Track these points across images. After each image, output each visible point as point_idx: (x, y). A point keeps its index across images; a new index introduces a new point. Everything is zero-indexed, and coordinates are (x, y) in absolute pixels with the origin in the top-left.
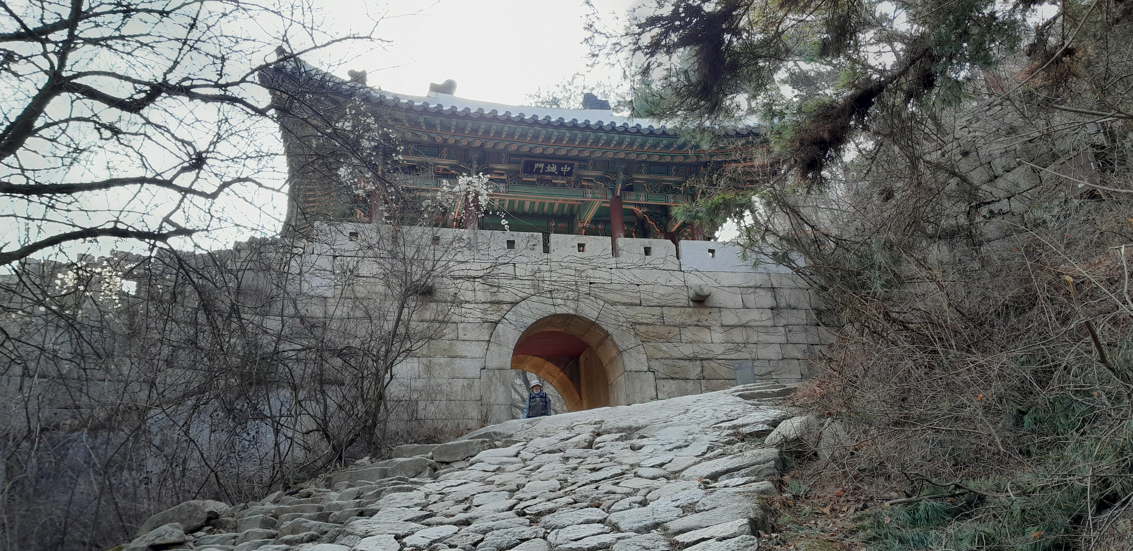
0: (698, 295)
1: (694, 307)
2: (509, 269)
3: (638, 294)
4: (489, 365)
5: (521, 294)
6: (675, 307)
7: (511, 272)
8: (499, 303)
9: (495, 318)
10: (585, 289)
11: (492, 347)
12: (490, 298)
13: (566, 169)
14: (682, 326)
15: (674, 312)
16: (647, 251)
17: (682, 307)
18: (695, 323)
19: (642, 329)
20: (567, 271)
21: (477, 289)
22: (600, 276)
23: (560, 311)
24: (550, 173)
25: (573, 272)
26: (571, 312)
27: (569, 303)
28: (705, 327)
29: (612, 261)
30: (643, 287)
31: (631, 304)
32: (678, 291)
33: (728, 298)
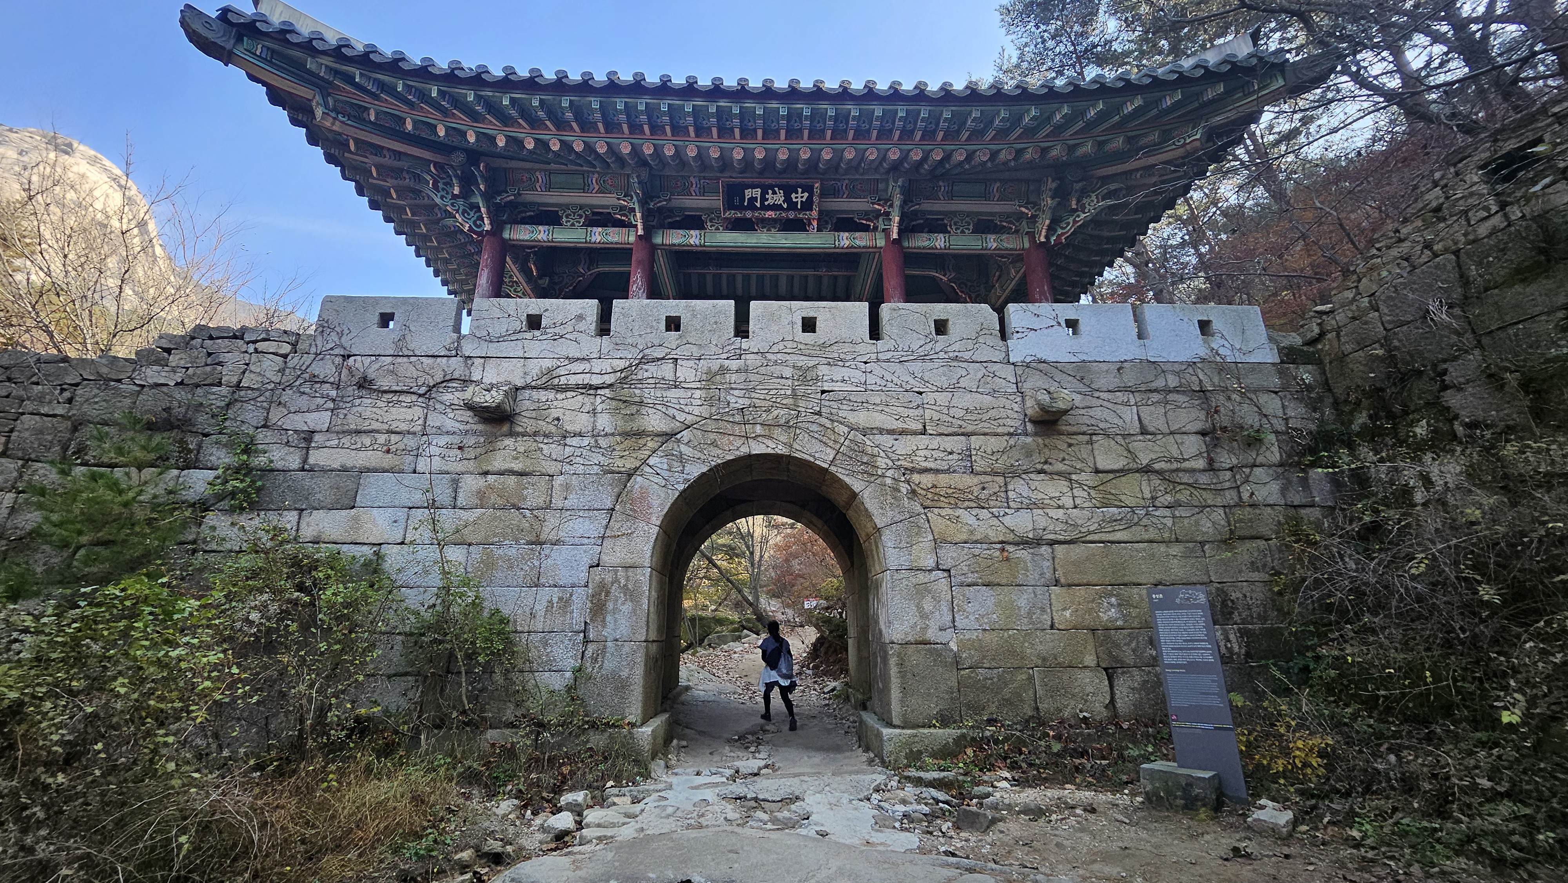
0: (1043, 409)
1: (1036, 434)
2: (666, 370)
3: (921, 411)
4: (607, 558)
5: (681, 417)
6: (997, 435)
7: (669, 375)
8: (640, 434)
9: (630, 464)
10: (811, 404)
11: (617, 521)
12: (621, 426)
13: (799, 197)
14: (1011, 473)
15: (994, 444)
16: (941, 327)
17: (1010, 434)
18: (1039, 467)
19: (927, 480)
20: (778, 371)
21: (599, 409)
22: (843, 377)
23: (758, 449)
24: (775, 207)
25: (789, 372)
26: (781, 450)
27: (777, 432)
28: (1059, 474)
29: (868, 348)
30: (929, 398)
31: (903, 432)
32: (1002, 401)
33: (1107, 414)
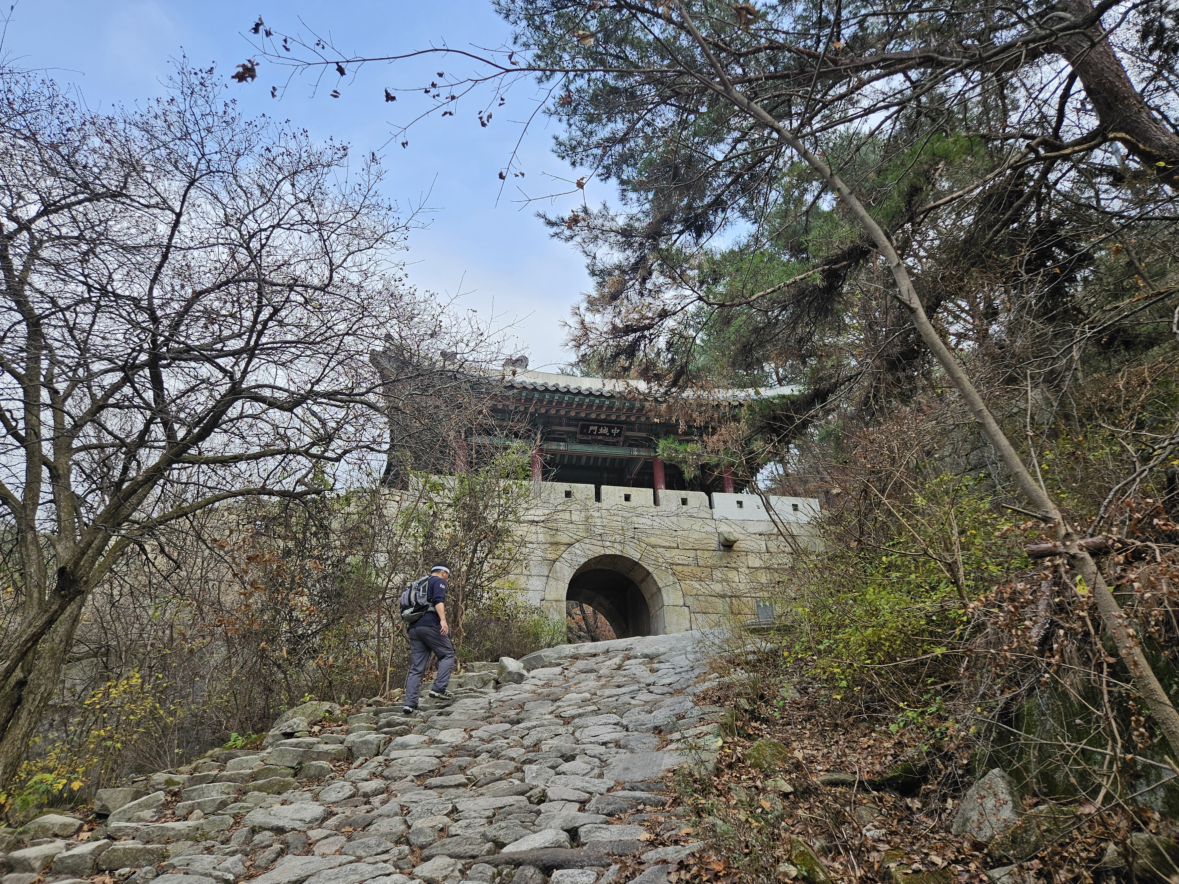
0: (727, 540)
1: (724, 550)
2: (567, 516)
3: (676, 538)
4: (547, 597)
5: (575, 537)
6: (708, 550)
7: (568, 518)
8: (557, 543)
9: (552, 556)
10: (630, 534)
11: (551, 581)
12: (549, 539)
13: (615, 431)
14: (713, 567)
15: (707, 554)
16: (684, 502)
17: (714, 550)
18: (725, 564)
19: (679, 568)
20: (615, 518)
21: (539, 531)
22: (643, 522)
23: (608, 552)
24: (603, 435)
25: (619, 519)
26: (618, 553)
27: (616, 545)
28: (734, 568)
29: (653, 510)
30: (680, 533)
31: (669, 547)
32: (710, 536)
33: (753, 544)
